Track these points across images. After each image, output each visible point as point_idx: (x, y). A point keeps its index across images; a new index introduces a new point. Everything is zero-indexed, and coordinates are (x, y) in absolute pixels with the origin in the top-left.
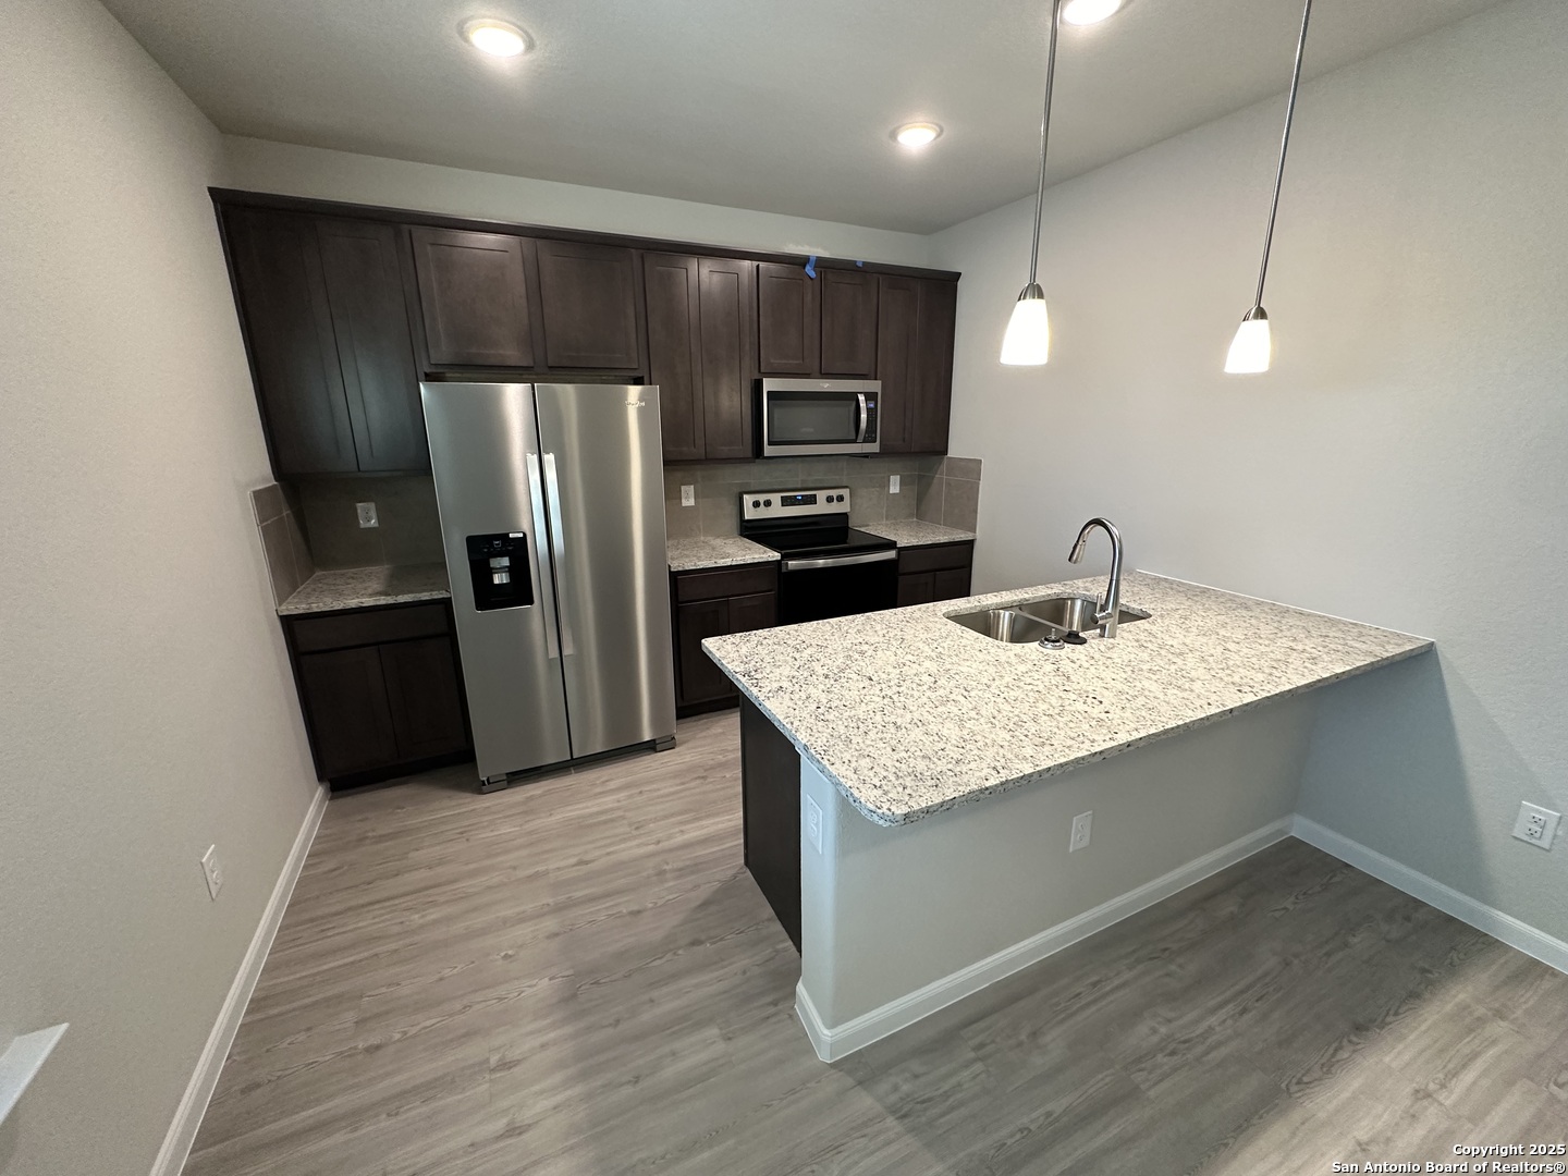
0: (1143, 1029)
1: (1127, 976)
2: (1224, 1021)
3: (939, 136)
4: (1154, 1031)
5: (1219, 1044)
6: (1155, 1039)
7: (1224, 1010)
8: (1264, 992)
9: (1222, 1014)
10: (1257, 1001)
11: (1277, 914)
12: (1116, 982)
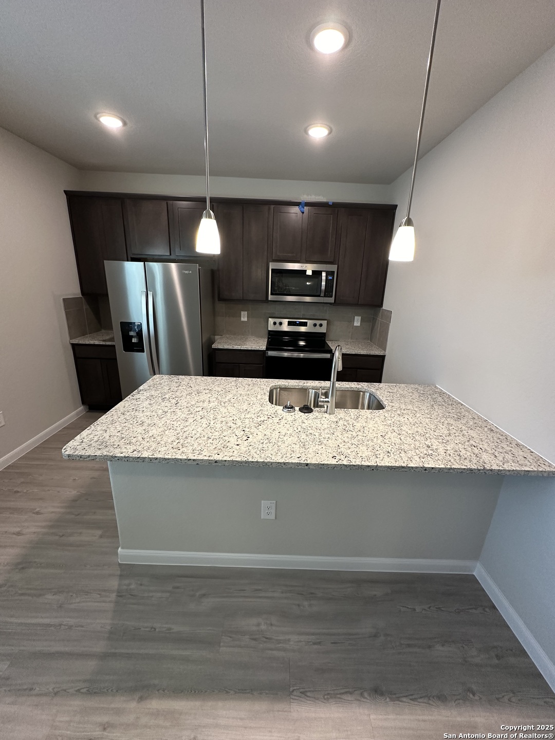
0: (254, 621)
1: (276, 595)
2: (301, 641)
3: (330, 133)
4: (259, 625)
5: (285, 650)
6: (255, 628)
7: (308, 637)
8: (343, 641)
9: (303, 638)
10: (332, 643)
11: (403, 609)
12: (270, 594)
